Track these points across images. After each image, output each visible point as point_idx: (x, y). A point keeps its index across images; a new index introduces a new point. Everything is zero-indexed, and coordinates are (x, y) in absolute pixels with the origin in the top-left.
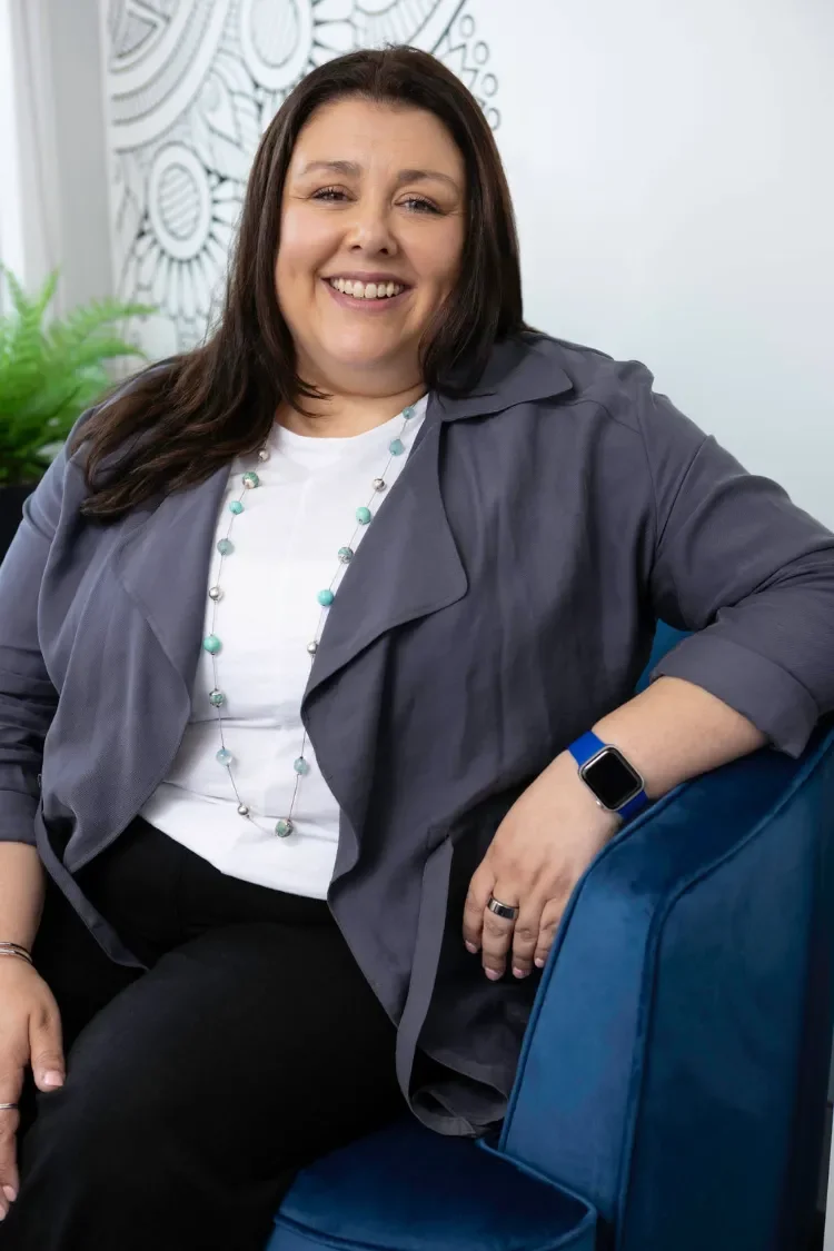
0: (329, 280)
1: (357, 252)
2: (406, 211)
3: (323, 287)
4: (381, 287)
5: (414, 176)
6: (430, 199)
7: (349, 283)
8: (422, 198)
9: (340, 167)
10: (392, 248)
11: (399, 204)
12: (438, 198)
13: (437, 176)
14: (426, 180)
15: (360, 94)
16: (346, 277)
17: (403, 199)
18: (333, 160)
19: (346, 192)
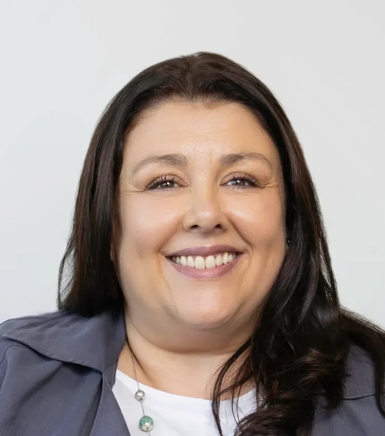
0: (172, 258)
1: (195, 230)
2: (231, 189)
3: (167, 264)
4: (219, 257)
5: (234, 159)
6: (250, 175)
7: (190, 258)
8: (243, 176)
9: (170, 159)
10: (225, 222)
11: (224, 184)
12: (256, 174)
13: (252, 156)
14: (244, 161)
15: (176, 97)
16: (187, 254)
17: (227, 179)
18: (162, 154)
19: (176, 179)
